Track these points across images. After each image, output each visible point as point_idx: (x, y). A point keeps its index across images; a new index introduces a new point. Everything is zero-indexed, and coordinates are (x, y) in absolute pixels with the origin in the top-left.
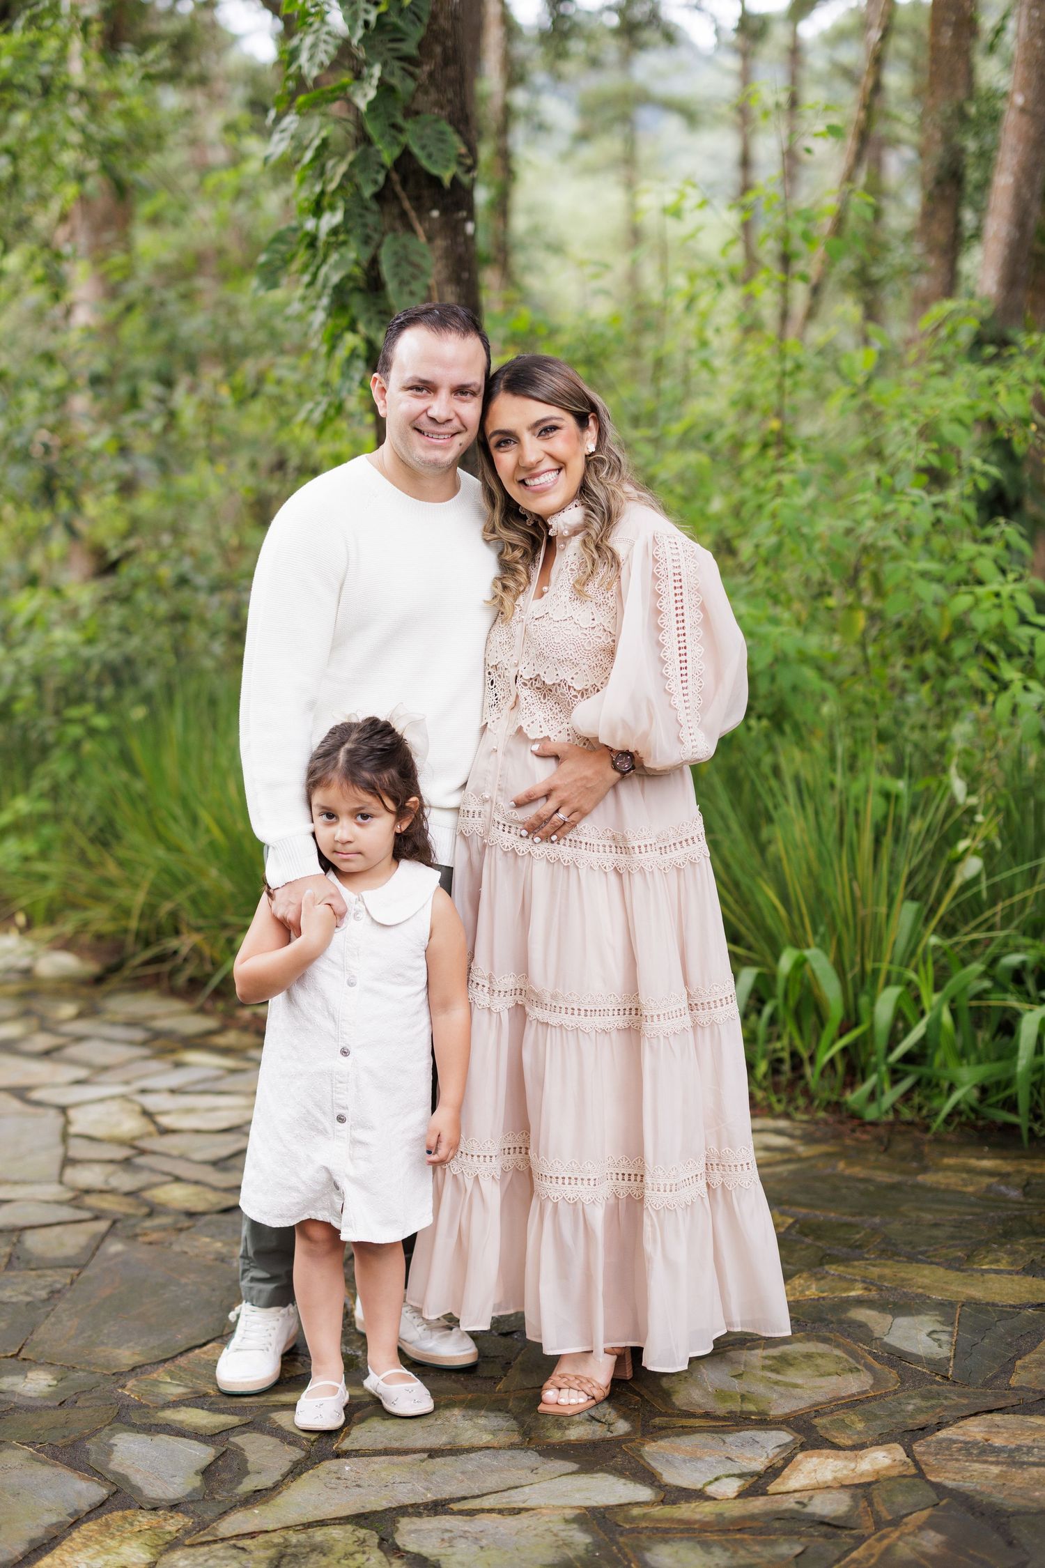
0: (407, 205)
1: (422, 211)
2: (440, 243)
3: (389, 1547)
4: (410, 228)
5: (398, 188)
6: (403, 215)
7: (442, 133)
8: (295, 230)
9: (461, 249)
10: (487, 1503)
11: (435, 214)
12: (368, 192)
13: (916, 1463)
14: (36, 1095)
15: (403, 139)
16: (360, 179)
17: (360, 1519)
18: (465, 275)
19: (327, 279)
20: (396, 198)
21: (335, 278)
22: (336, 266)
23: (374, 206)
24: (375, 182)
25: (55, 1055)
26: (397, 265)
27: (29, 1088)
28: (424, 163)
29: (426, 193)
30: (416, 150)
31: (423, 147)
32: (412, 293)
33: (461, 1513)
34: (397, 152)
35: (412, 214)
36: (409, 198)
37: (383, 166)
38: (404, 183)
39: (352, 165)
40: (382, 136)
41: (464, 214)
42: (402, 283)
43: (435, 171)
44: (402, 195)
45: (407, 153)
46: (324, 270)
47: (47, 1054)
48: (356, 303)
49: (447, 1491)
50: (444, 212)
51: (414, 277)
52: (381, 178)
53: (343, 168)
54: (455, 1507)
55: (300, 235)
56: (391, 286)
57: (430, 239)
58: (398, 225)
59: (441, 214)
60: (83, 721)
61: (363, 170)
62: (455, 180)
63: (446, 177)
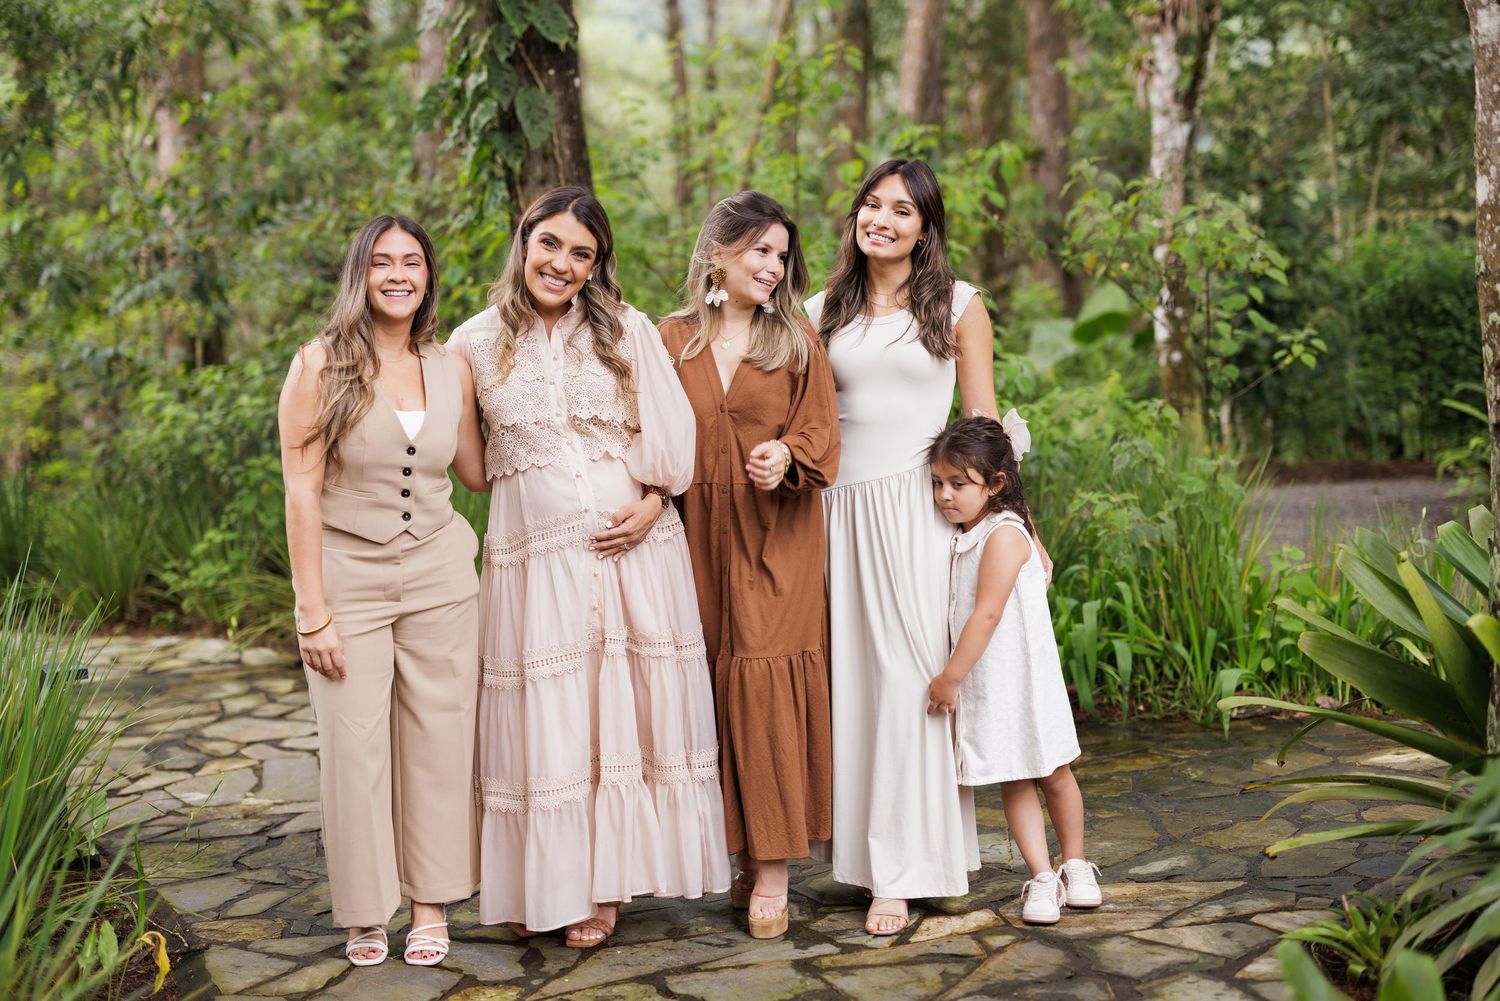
0: (530, 66)
1: (542, 70)
2: (557, 93)
3: (667, 992)
4: (533, 83)
5: (523, 54)
6: (528, 73)
7: (556, 13)
8: (445, 86)
9: (572, 98)
10: (723, 963)
11: (552, 72)
12: (503, 57)
13: (1004, 919)
14: (286, 744)
15: (531, 18)
16: (498, 48)
17: (641, 979)
18: (575, 117)
19: (477, 121)
20: (522, 60)
21: (484, 121)
22: (483, 112)
23: (508, 66)
24: (508, 49)
25: (289, 717)
26: (529, 109)
27: (281, 740)
28: (545, 34)
29: (544, 57)
30: (538, 25)
31: (543, 23)
32: (541, 130)
33: (707, 970)
34: (525, 27)
35: (535, 73)
36: (533, 61)
37: (512, 37)
38: (528, 50)
39: (491, 38)
40: (513, 15)
41: (572, 72)
42: (533, 122)
43: (553, 39)
44: (527, 59)
45: (531, 28)
46: (474, 116)
47: (282, 717)
48: (497, 139)
49: (693, 959)
50: (558, 71)
51: (542, 118)
52: (512, 47)
53: (484, 41)
54: (702, 967)
55: (450, 89)
56: (525, 125)
57: (549, 91)
58: (524, 81)
59: (557, 72)
60: (263, 467)
61: (499, 41)
62: (568, 46)
63: (562, 46)
